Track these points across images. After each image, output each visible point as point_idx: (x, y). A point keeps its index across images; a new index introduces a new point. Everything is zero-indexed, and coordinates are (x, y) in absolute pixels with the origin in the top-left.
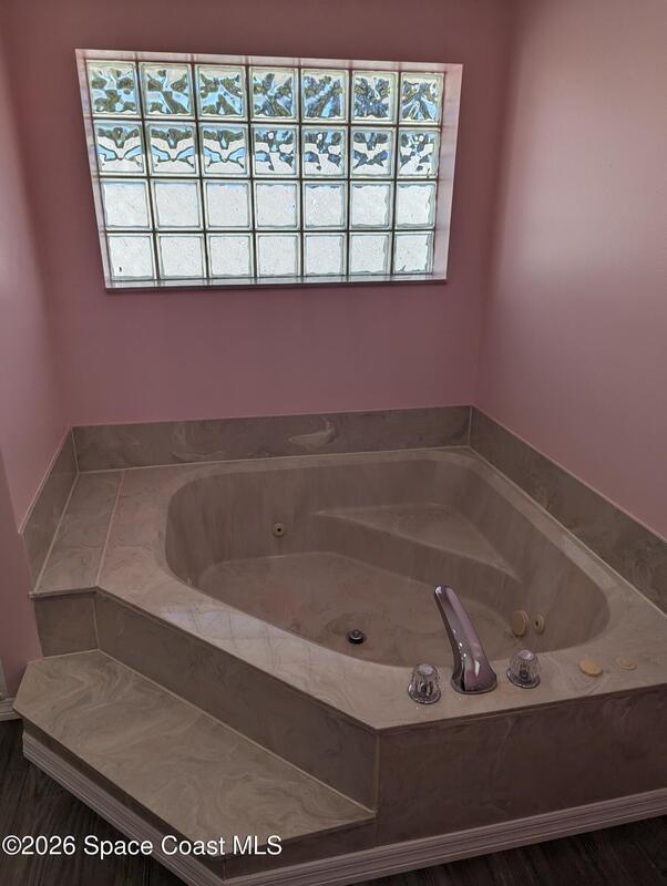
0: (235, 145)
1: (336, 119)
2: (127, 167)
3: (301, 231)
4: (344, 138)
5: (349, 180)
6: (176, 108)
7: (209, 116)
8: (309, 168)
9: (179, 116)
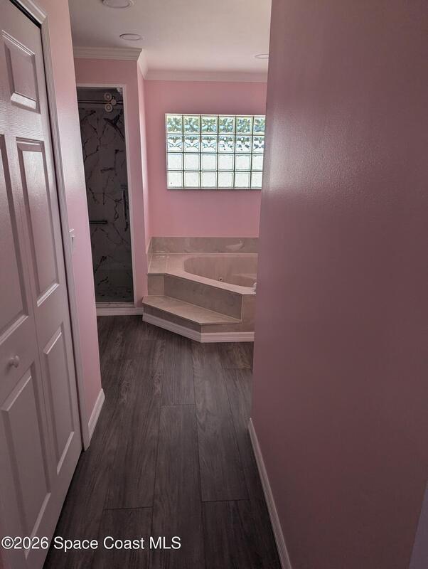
0: (212, 142)
1: (248, 133)
2: (176, 149)
3: (234, 171)
4: (250, 139)
5: (252, 154)
6: (193, 129)
7: (205, 132)
8: (238, 150)
9: (195, 132)
